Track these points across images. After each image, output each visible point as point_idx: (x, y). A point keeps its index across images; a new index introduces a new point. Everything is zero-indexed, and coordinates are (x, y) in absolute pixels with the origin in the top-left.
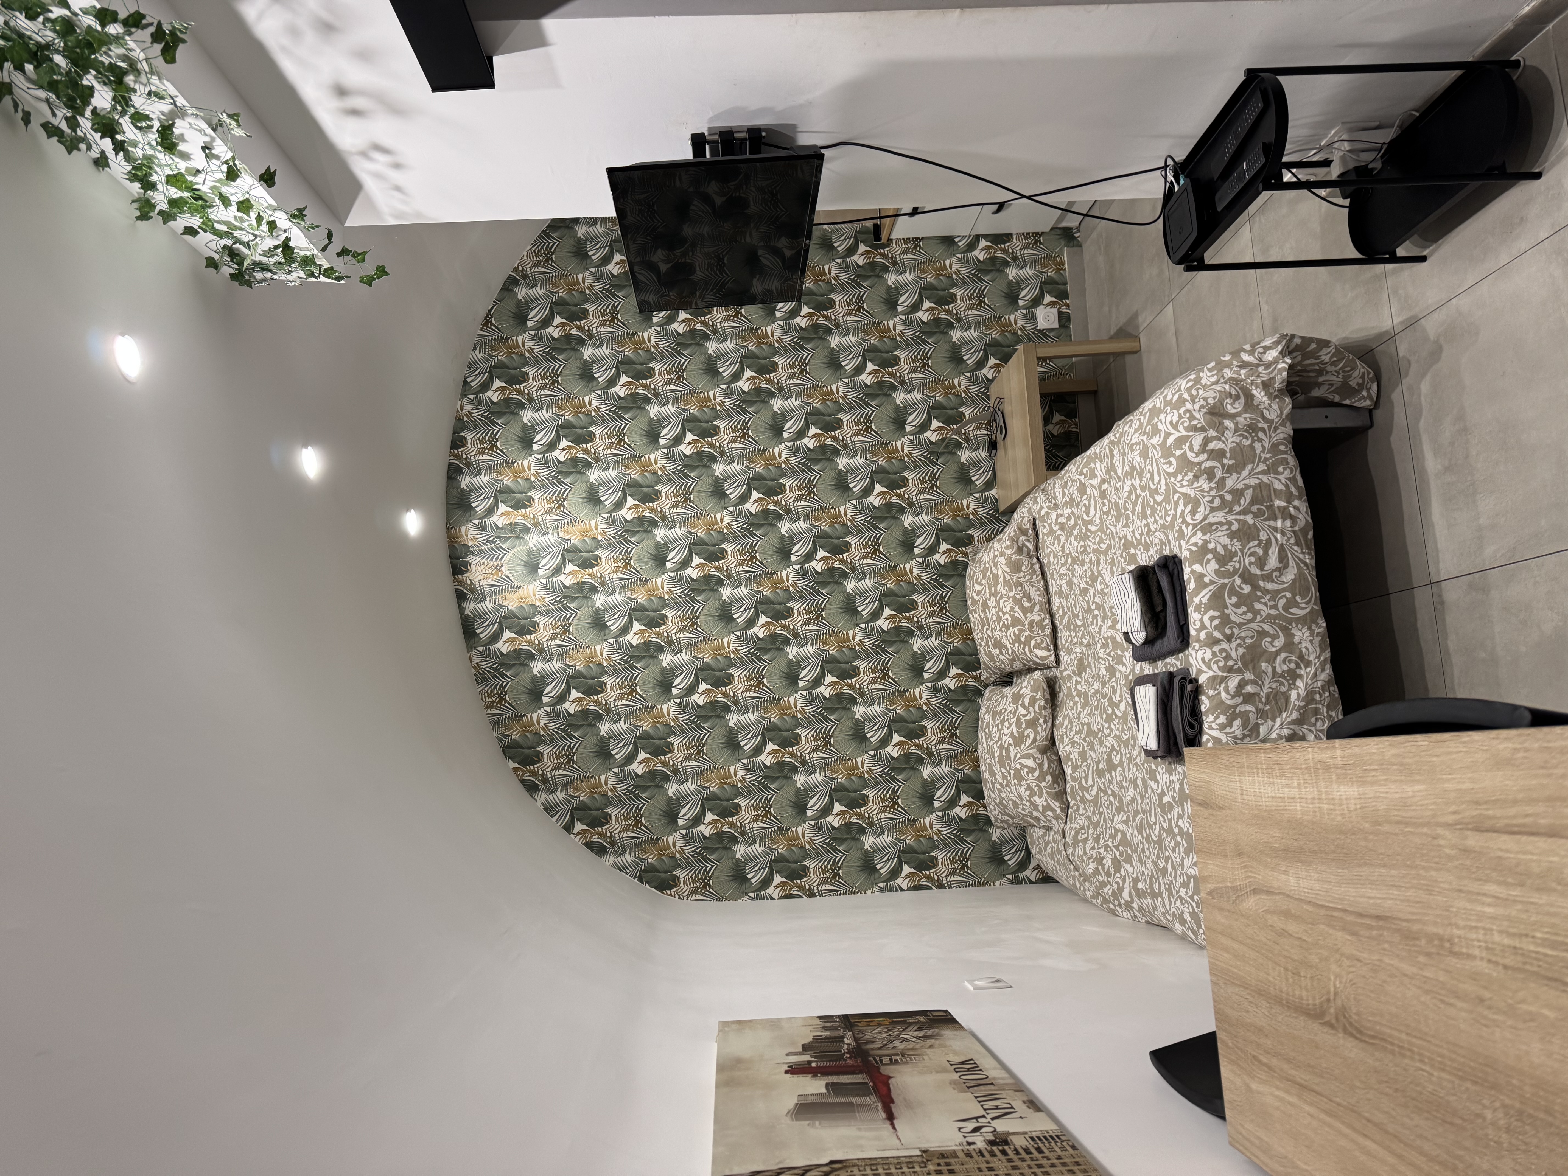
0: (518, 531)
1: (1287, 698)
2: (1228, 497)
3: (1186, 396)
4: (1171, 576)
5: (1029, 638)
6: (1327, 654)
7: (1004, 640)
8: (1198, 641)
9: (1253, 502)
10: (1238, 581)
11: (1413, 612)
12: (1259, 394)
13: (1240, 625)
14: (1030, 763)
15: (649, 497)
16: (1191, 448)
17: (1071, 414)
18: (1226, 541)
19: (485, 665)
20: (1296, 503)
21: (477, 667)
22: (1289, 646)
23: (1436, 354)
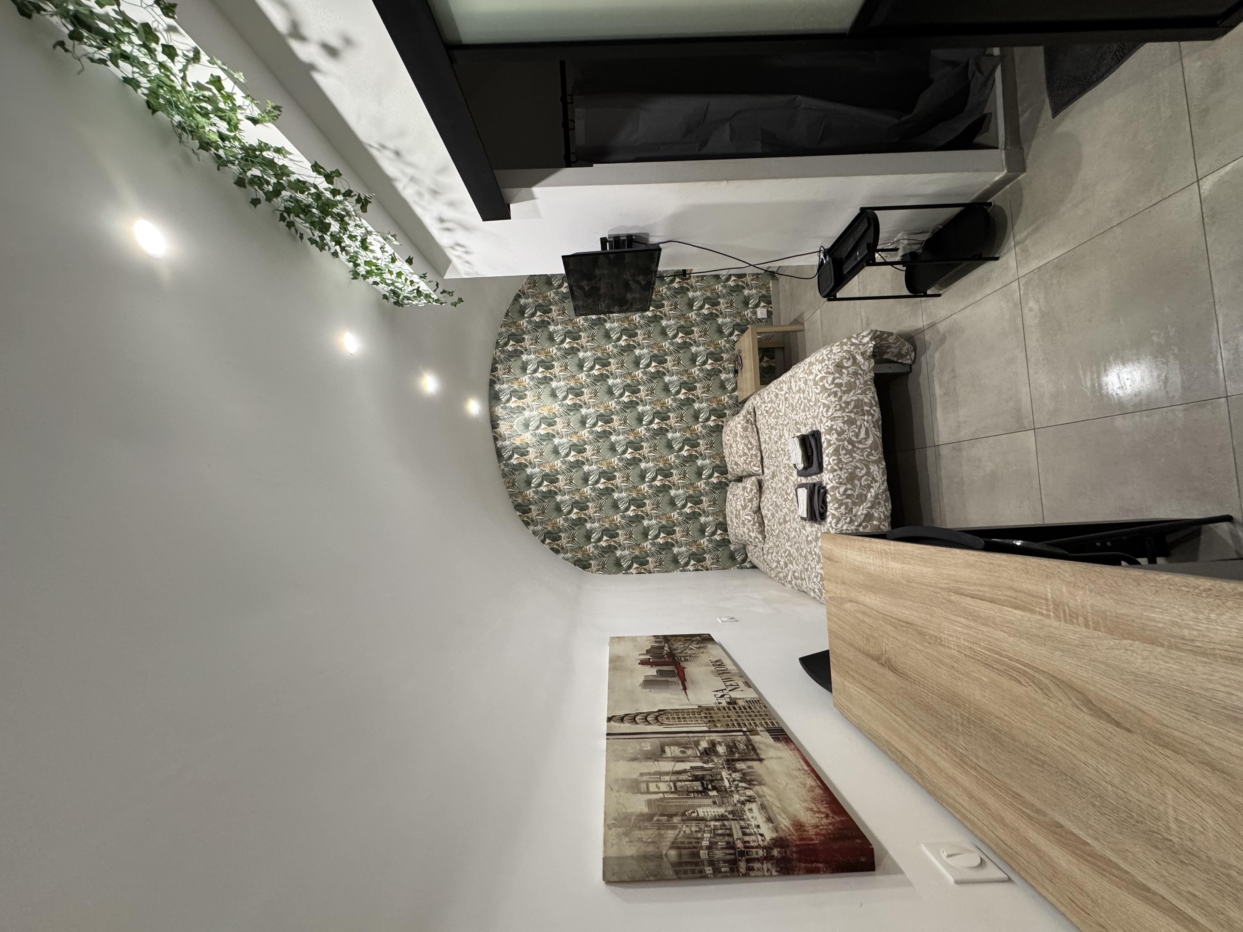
0: (520, 410)
1: (866, 496)
2: (843, 405)
3: (825, 358)
4: (816, 440)
5: (750, 462)
6: (885, 477)
7: (739, 462)
8: (827, 469)
9: (855, 407)
10: (846, 443)
11: (926, 458)
12: (859, 358)
13: (846, 463)
14: (749, 518)
15: (579, 394)
16: (827, 382)
17: (772, 358)
18: (841, 425)
19: (506, 469)
20: (874, 408)
21: (503, 470)
22: (868, 473)
23: (943, 340)
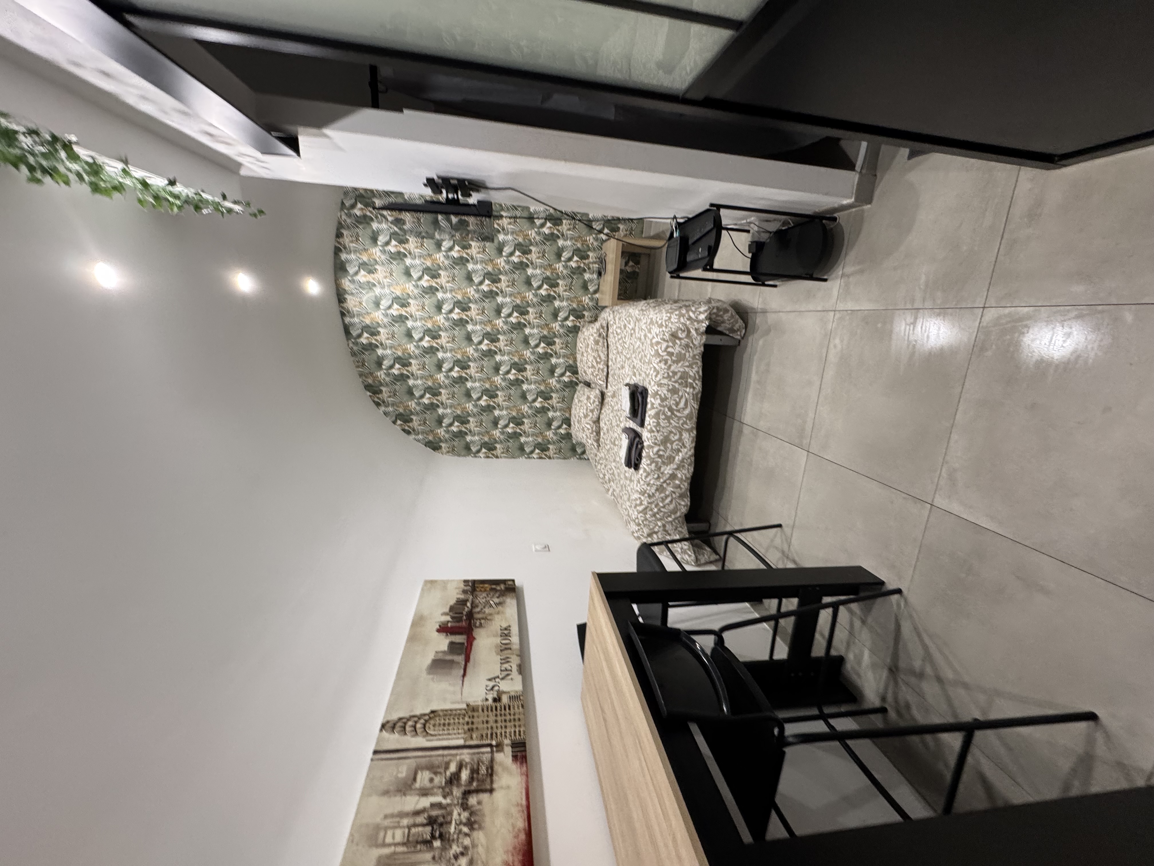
0: (371, 286)
1: (674, 458)
2: (671, 374)
3: (664, 323)
4: (643, 398)
5: (597, 375)
6: (694, 445)
7: (587, 372)
8: (647, 429)
9: (681, 378)
10: (666, 410)
11: (732, 428)
12: (693, 332)
13: (663, 428)
14: (588, 426)
15: (435, 276)
16: (661, 348)
18: (666, 392)
19: (355, 348)
20: (697, 382)
21: (352, 349)
22: (680, 439)
23: (768, 332)
